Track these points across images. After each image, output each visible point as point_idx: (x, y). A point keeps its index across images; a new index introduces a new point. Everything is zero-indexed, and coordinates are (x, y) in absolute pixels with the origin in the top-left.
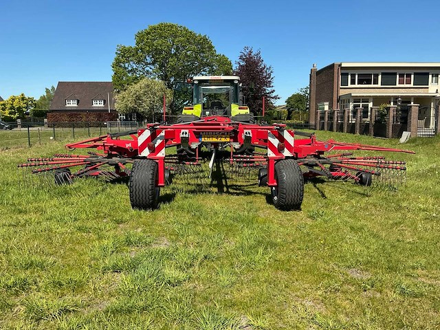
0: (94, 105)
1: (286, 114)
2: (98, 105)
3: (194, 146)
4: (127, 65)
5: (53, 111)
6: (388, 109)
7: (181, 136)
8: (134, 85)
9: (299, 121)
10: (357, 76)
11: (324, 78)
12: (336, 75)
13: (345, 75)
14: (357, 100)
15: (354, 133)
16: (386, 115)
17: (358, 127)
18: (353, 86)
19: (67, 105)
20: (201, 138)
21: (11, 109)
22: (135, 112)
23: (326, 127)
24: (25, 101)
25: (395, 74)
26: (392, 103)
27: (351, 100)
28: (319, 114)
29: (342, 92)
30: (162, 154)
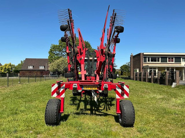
0: (40, 68)
1: (120, 73)
2: (42, 68)
3: (80, 91)
4: (55, 52)
5: (22, 70)
6: (166, 72)
7: (73, 87)
8: (57, 60)
9: (126, 76)
10: (150, 58)
11: (137, 59)
12: (141, 58)
13: (145, 58)
14: (151, 68)
15: (151, 82)
16: (165, 75)
17: (152, 80)
18: (149, 62)
19: (29, 68)
20: (83, 88)
21: (5, 69)
22: (57, 71)
23: (138, 79)
24: (11, 66)
25: (167, 58)
26: (166, 70)
27: (149, 68)
28: (135, 74)
29: (144, 65)
30: (63, 96)
